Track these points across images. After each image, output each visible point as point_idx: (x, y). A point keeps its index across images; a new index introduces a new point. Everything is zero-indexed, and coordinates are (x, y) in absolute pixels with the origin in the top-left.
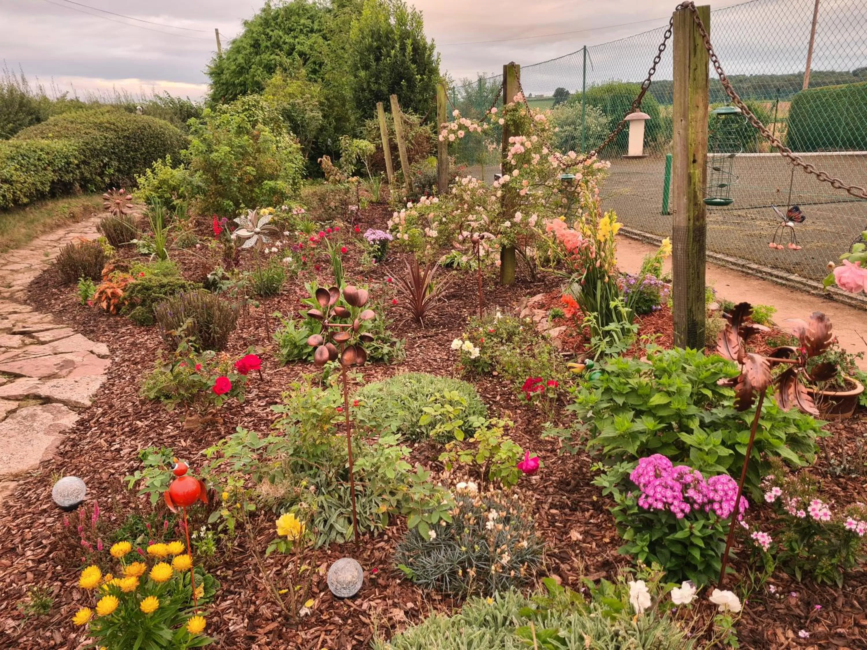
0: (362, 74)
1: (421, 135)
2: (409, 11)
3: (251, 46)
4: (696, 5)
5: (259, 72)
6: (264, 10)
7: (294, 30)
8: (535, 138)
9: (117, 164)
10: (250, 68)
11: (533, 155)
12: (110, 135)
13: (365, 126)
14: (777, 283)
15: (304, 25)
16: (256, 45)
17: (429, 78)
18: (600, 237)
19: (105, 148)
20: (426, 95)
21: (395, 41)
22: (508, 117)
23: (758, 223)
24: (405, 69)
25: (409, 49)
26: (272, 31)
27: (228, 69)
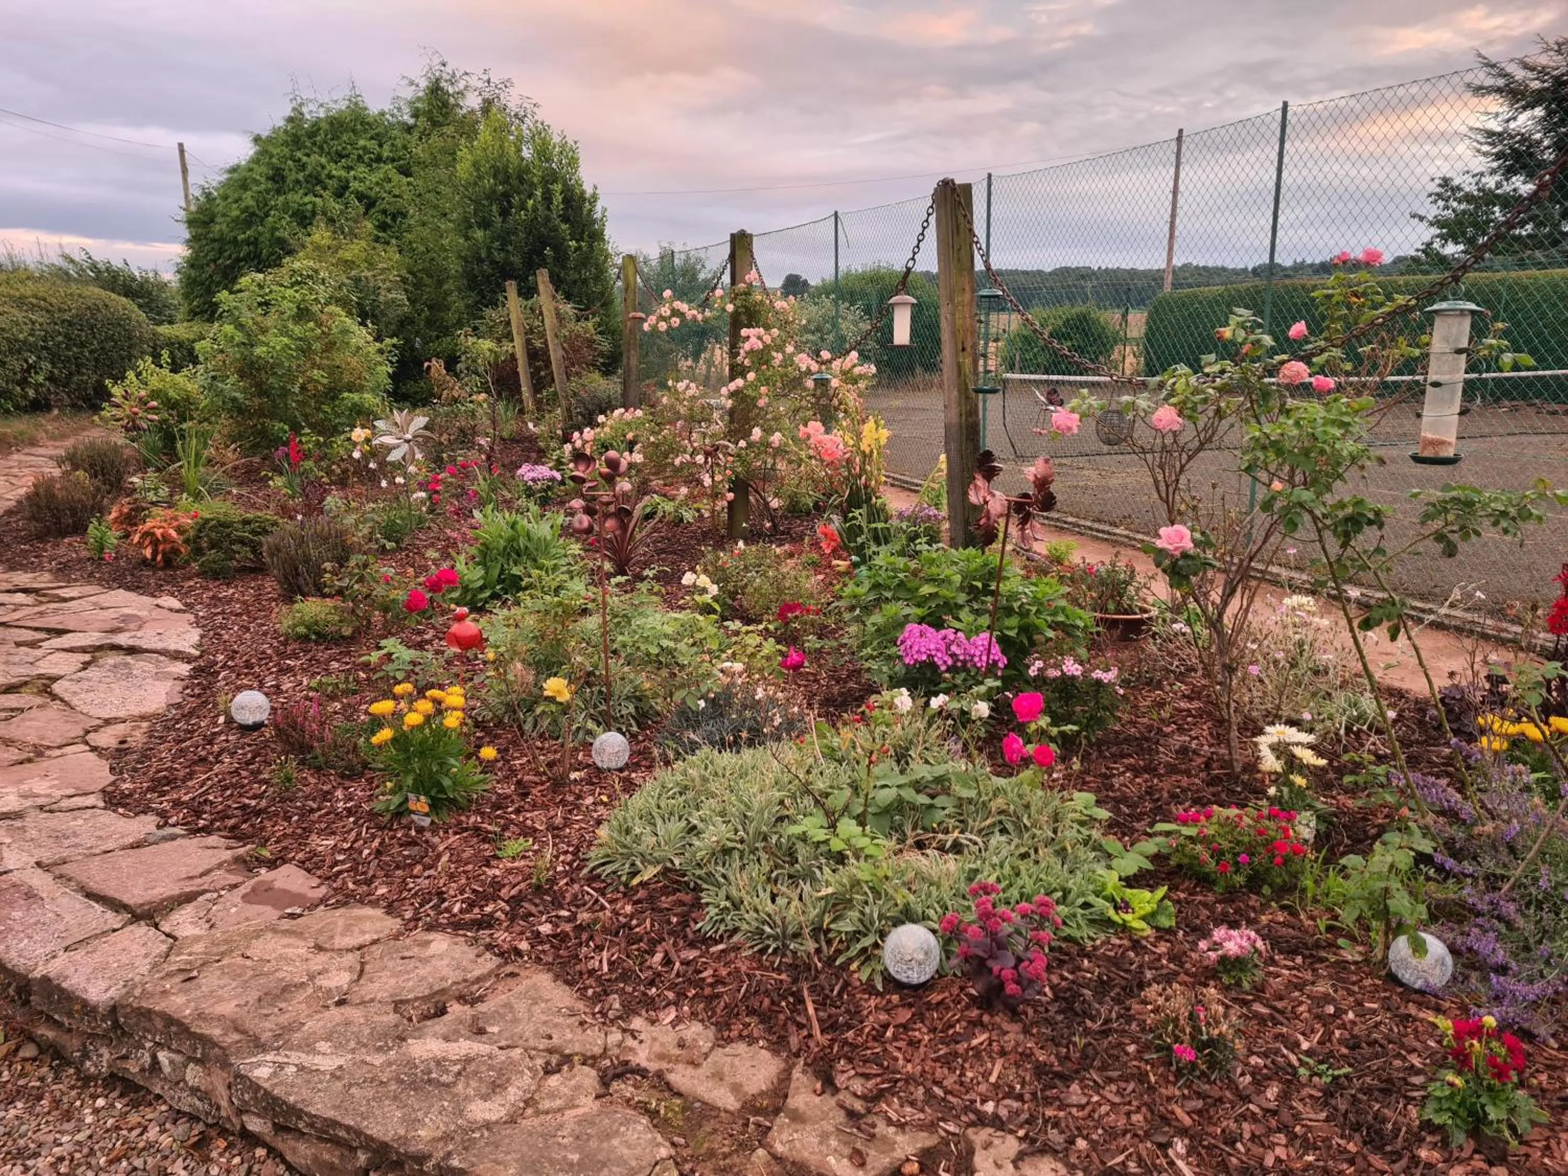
0: (479, 234)
1: (578, 336)
2: (556, 139)
3: (268, 178)
4: (957, 182)
5: (284, 223)
6: (290, 120)
7: (348, 156)
8: (775, 332)
9: (49, 366)
10: (267, 215)
11: (774, 354)
12: (39, 317)
13: (482, 318)
14: (1097, 538)
15: (364, 148)
16: (277, 177)
17: (591, 246)
18: (864, 446)
19: (31, 339)
20: (585, 274)
21: (533, 185)
22: (738, 303)
23: (1085, 472)
24: (551, 230)
25: (558, 199)
26: (308, 155)
27: (224, 215)
